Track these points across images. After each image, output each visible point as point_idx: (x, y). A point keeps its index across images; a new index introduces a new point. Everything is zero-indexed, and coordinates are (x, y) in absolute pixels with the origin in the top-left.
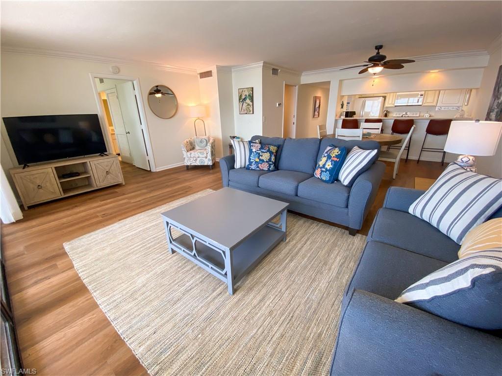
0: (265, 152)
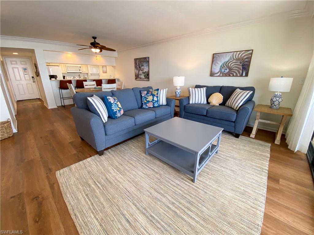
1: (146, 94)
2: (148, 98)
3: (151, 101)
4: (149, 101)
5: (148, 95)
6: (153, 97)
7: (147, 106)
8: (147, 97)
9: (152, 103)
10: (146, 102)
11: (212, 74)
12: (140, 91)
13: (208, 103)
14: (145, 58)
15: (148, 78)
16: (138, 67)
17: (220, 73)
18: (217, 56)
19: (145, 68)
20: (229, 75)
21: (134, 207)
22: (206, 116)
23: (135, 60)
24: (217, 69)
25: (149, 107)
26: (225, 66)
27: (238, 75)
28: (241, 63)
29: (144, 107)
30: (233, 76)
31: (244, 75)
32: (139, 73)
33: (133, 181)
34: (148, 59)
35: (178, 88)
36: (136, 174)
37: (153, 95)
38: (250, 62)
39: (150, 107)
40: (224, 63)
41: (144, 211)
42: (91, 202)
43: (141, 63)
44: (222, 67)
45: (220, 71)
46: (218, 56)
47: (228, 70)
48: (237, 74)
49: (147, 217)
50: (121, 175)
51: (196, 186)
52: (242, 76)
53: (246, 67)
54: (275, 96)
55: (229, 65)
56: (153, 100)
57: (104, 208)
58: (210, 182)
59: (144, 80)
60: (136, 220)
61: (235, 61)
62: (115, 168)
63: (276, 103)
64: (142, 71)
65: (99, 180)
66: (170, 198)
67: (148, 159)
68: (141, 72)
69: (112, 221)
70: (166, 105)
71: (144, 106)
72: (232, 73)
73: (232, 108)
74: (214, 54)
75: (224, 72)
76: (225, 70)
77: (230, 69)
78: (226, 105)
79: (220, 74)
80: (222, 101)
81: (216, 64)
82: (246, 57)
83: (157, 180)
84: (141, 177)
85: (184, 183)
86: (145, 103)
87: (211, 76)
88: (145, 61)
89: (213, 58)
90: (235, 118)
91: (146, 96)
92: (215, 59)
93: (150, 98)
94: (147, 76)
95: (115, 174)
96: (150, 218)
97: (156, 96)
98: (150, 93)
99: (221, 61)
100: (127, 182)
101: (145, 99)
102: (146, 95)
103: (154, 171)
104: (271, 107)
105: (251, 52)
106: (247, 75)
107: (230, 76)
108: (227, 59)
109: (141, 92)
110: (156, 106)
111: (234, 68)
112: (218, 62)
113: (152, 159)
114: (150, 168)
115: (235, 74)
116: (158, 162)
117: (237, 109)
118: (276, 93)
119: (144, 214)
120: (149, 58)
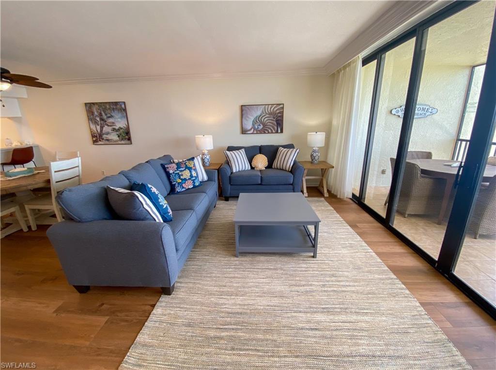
0: (184, 170)
1: (177, 168)
2: (182, 175)
3: (189, 179)
4: (185, 179)
5: (181, 169)
6: (190, 172)
7: (183, 188)
8: (180, 174)
9: (192, 182)
10: (181, 181)
11: (244, 132)
12: (163, 166)
13: (252, 168)
14: (116, 103)
15: (129, 139)
16: (98, 119)
17: (253, 129)
18: (246, 109)
19: (118, 121)
20: (264, 131)
21: (301, 315)
22: (261, 184)
23: (88, 105)
24: (249, 125)
25: (187, 188)
26: (258, 121)
27: (274, 132)
28: (274, 118)
29: (179, 191)
30: (269, 133)
31: (279, 131)
32: (101, 130)
33: (265, 293)
34: (123, 106)
35: (206, 152)
36: (257, 284)
37: (190, 169)
38: (282, 116)
39: (189, 189)
40: (256, 117)
41: (312, 310)
42: (252, 350)
43: (105, 112)
44: (254, 123)
45: (253, 127)
46: (248, 108)
47: (262, 127)
48: (272, 130)
49: (322, 312)
50: (241, 297)
51: (320, 260)
52: (277, 132)
53: (280, 122)
54: (314, 151)
55: (262, 120)
56: (191, 176)
57: (275, 341)
58: (324, 251)
59: (120, 142)
60: (318, 322)
61: (267, 116)
62: (222, 295)
63: (316, 158)
64: (111, 127)
65: (221, 322)
66: (316, 283)
67: (246, 261)
68: (106, 129)
69: (301, 343)
70: (208, 181)
71: (178, 189)
72: (267, 130)
73: (283, 170)
74: (242, 106)
75: (258, 128)
76: (259, 127)
77: (264, 125)
78: (273, 167)
79: (254, 131)
80: (267, 163)
81: (247, 119)
82: (278, 111)
83: (286, 276)
84: (265, 283)
85: (309, 263)
86: (178, 183)
87: (243, 134)
88: (116, 108)
89: (242, 111)
90: (292, 180)
91: (179, 172)
92: (244, 112)
93: (186, 174)
94: (126, 136)
95: (233, 301)
96: (325, 310)
97: (194, 170)
98: (183, 166)
99: (252, 116)
100: (259, 298)
101: (177, 176)
102: (178, 170)
103: (271, 269)
104: (312, 163)
105: (281, 106)
106: (282, 132)
107: (265, 133)
108: (259, 113)
109: (166, 166)
110: (197, 184)
111: (269, 124)
112: (250, 117)
113: (250, 259)
114: (262, 269)
115: (270, 131)
116: (262, 258)
117: (290, 170)
118: (315, 149)
119: (316, 312)
120: (124, 103)
